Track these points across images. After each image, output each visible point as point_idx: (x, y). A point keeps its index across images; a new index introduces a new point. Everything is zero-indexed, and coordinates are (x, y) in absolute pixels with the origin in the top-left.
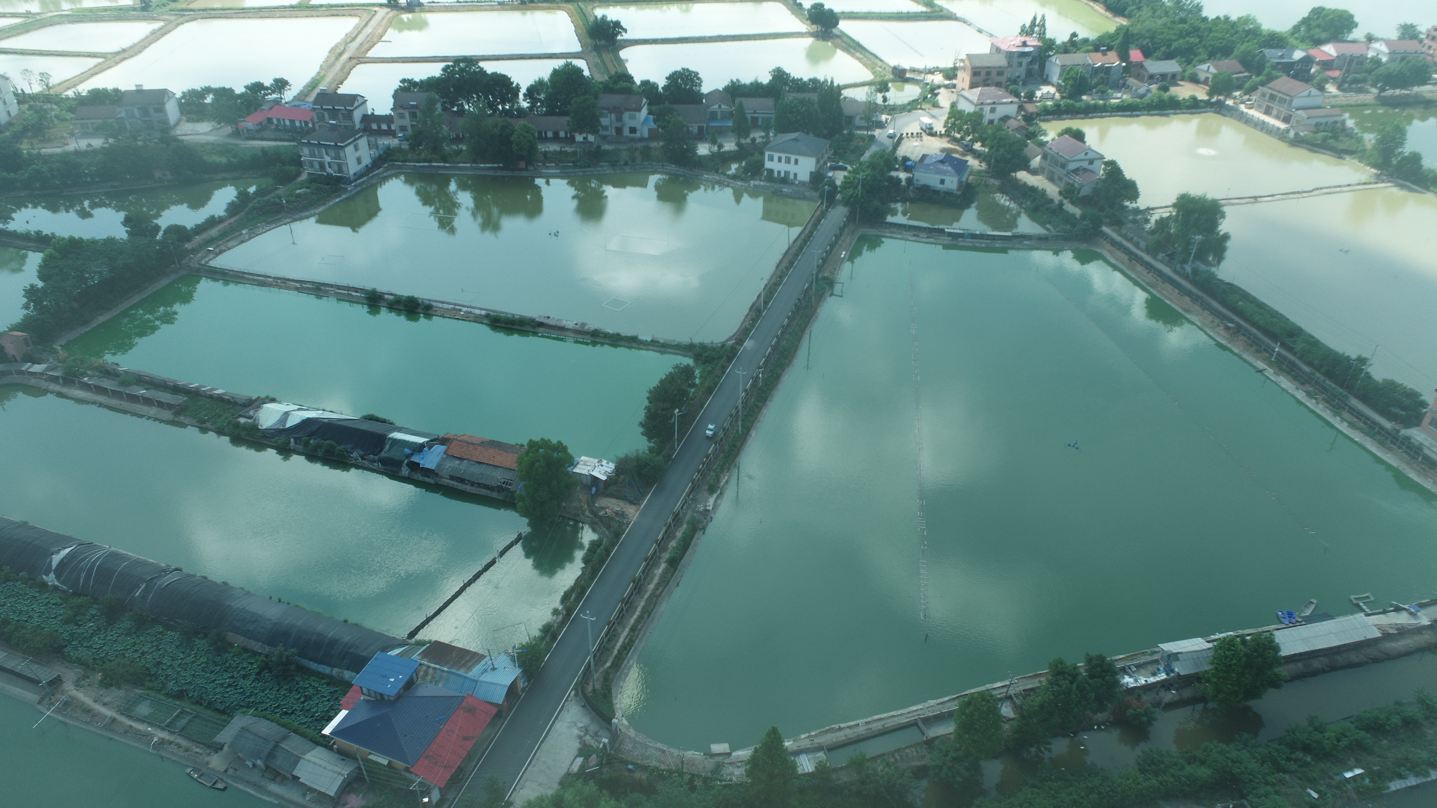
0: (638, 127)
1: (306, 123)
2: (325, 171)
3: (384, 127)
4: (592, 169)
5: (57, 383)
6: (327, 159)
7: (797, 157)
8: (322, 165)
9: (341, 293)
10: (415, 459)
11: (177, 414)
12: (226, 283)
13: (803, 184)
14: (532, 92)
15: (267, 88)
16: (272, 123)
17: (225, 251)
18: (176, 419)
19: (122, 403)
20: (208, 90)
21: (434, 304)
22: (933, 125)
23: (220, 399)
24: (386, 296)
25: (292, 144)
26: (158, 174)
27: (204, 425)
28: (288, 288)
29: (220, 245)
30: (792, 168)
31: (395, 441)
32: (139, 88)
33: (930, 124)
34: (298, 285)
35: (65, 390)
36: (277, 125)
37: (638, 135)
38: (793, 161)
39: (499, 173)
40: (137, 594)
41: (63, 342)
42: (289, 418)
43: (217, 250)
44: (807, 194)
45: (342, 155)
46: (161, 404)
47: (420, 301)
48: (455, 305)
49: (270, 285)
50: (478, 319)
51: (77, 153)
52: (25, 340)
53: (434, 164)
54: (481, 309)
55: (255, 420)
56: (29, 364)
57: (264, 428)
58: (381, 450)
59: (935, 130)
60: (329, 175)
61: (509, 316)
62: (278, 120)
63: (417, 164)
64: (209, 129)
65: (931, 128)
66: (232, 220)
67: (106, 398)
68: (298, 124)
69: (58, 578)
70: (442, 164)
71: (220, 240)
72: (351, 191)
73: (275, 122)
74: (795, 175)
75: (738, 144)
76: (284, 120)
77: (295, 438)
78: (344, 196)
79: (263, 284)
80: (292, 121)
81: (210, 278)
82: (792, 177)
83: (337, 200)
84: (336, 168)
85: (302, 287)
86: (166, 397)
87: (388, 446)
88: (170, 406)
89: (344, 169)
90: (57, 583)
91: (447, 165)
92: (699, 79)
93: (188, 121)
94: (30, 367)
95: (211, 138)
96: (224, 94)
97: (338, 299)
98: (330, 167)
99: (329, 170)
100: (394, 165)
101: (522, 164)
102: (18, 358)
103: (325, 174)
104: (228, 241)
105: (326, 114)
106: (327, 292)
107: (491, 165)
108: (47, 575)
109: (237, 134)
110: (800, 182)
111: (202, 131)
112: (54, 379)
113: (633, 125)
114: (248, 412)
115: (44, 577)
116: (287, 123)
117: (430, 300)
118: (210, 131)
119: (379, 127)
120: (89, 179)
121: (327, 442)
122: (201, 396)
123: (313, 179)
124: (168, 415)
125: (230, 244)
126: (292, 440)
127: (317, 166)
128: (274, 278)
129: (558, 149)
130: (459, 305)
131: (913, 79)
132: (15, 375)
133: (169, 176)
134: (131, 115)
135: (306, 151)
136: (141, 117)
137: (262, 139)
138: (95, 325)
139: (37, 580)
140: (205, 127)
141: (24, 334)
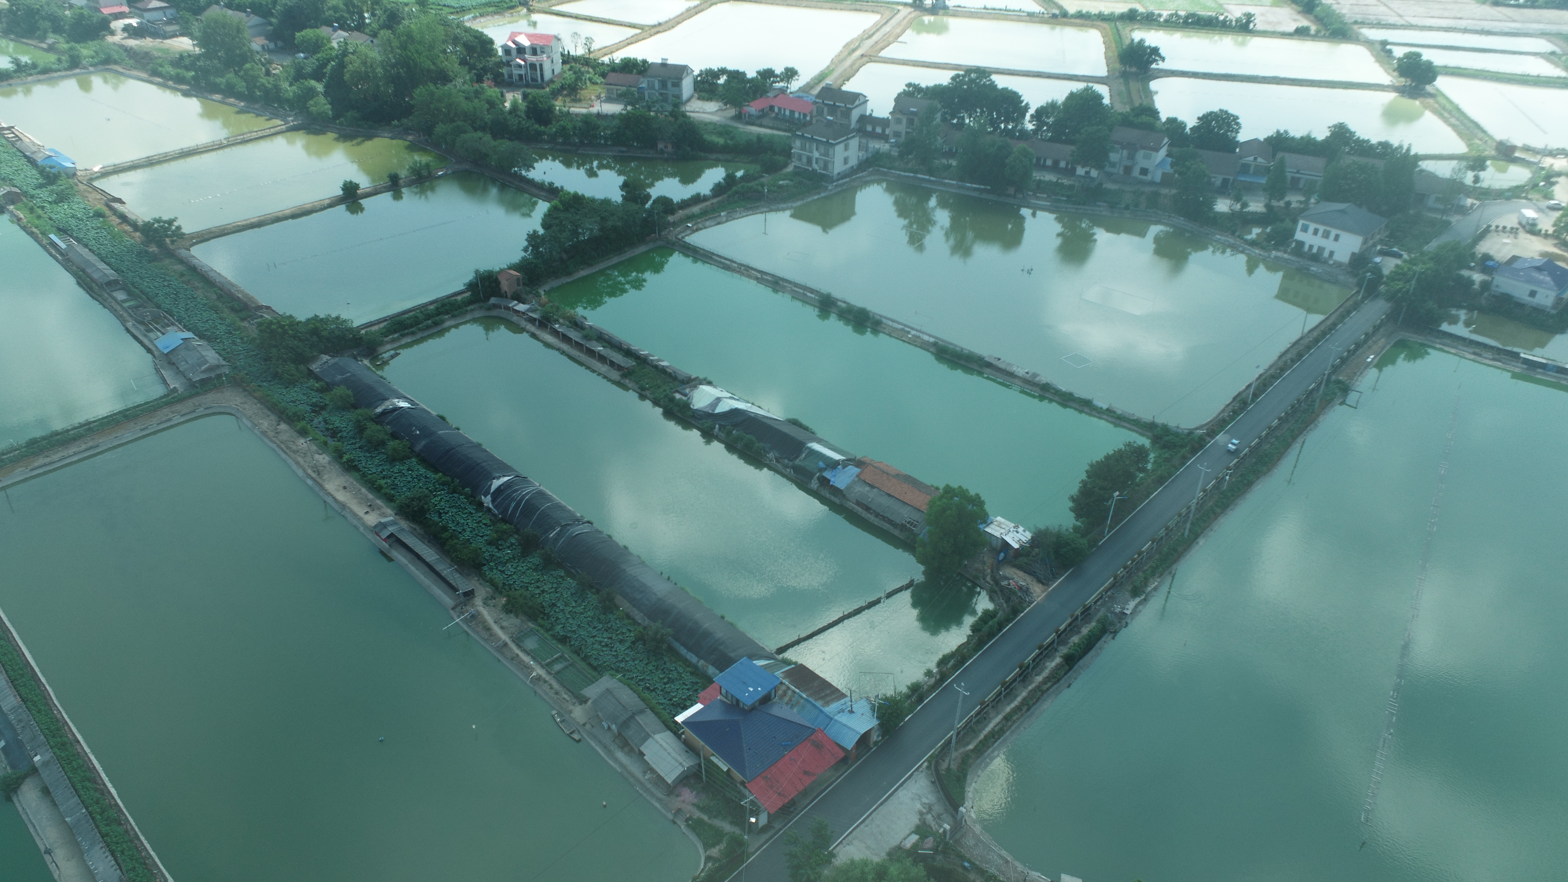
0: (1151, 169)
1: (805, 115)
2: (811, 166)
3: (879, 130)
4: (1087, 207)
5: (534, 324)
6: (816, 154)
7: (1339, 232)
8: (809, 160)
9: (796, 291)
10: (827, 474)
11: (624, 376)
12: (696, 260)
13: (1339, 265)
14: (1040, 114)
15: (777, 76)
16: (774, 111)
17: (701, 229)
18: (622, 381)
19: (581, 355)
20: (723, 71)
21: (884, 320)
22: (1538, 222)
23: (663, 371)
24: (839, 303)
25: (786, 134)
26: (660, 146)
27: (644, 393)
28: (749, 276)
29: (698, 223)
30: (1329, 245)
31: (813, 452)
32: (664, 62)
33: (1534, 219)
34: (759, 275)
35: (538, 332)
36: (777, 114)
37: (1149, 177)
38: (1332, 236)
39: (984, 196)
40: (551, 535)
41: (547, 287)
42: (720, 404)
43: (695, 228)
44: (1341, 278)
45: (831, 152)
46: (612, 364)
47: (871, 315)
48: (905, 326)
49: (733, 270)
50: (925, 346)
51: (599, 115)
52: (518, 279)
53: (919, 176)
54: (930, 336)
55: (689, 398)
56: (516, 302)
57: (695, 408)
58: (797, 457)
59: (1539, 227)
60: (814, 171)
61: (958, 349)
62: (780, 109)
63: (902, 173)
64: (716, 109)
65: (1534, 225)
66: (715, 200)
67: (568, 347)
68: (797, 115)
69: (493, 501)
70: (927, 177)
71: (699, 218)
72: (831, 190)
73: (776, 110)
74: (1332, 253)
75: (1267, 206)
76: (785, 109)
77: (720, 425)
78: (823, 195)
79: (727, 268)
80: (792, 112)
81: (682, 253)
82: (1326, 254)
83: (816, 197)
84: (822, 165)
85: (762, 278)
86: (618, 358)
87: (804, 455)
88: (619, 368)
89: (830, 167)
90: (491, 506)
91: (932, 178)
92: (1238, 124)
93: (699, 99)
94: (516, 305)
95: (715, 118)
96: (736, 76)
97: (793, 297)
98: (817, 163)
99: (815, 166)
100: (879, 170)
101: (1011, 191)
102: (509, 295)
103: (810, 169)
104: (706, 220)
105: (826, 109)
106: (784, 287)
107: (978, 186)
108: (485, 496)
109: (738, 117)
110: (1335, 263)
111: (708, 110)
112: (532, 321)
113: (1145, 166)
114: (685, 389)
115: (483, 497)
116: (787, 113)
117: (881, 316)
118: (717, 111)
119: (874, 129)
120: (602, 142)
121: (748, 436)
122: (648, 364)
123: (798, 173)
124: (615, 375)
125: (707, 223)
126: (717, 426)
127: (804, 160)
128: (739, 264)
129: (1054, 180)
130: (909, 327)
131: (1523, 159)
132: (503, 310)
133: (670, 149)
134: (651, 87)
135: (798, 143)
136: (659, 89)
137: (761, 126)
138: (576, 278)
139: (477, 499)
140: (712, 106)
141: (519, 275)
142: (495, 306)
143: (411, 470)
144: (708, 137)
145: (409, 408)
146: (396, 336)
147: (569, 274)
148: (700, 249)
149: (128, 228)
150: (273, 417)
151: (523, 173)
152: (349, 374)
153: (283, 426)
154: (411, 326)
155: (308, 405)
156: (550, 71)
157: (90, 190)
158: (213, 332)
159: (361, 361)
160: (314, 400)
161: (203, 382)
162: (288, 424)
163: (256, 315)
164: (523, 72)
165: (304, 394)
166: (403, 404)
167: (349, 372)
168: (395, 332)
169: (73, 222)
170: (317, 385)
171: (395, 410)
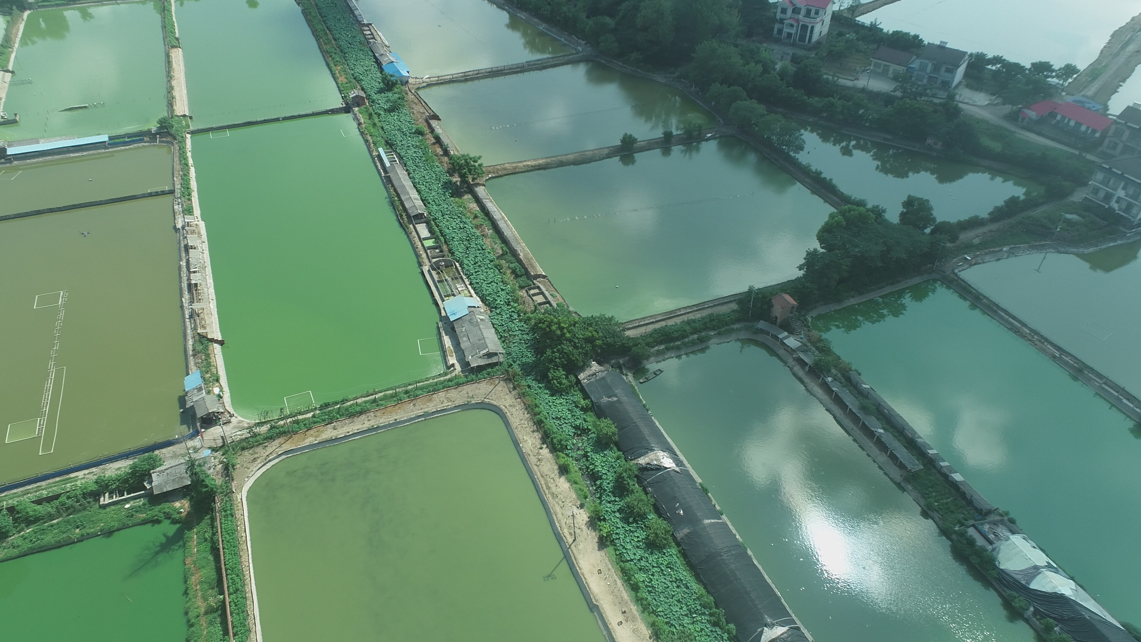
1: (1094, 131)
2: (1108, 204)
5: (803, 368)
6: (1121, 193)
8: (1108, 197)
11: (907, 480)
12: (973, 306)
15: (1053, 71)
16: (1055, 117)
17: (979, 264)
18: (903, 484)
19: (855, 428)
20: (997, 60)
23: (955, 485)
26: (929, 141)
28: (1043, 351)
29: (978, 256)
32: (942, 44)
34: (1057, 354)
35: (807, 380)
36: (1058, 122)
41: (814, 313)
42: (1039, 577)
43: (973, 262)
46: (893, 457)
49: (1023, 336)
51: (863, 90)
55: (993, 548)
56: (786, 334)
57: (1002, 567)
60: (1111, 210)
62: (1064, 118)
64: (987, 102)
66: (994, 226)
67: (842, 413)
68: (1083, 128)
71: (977, 249)
72: (1129, 238)
73: (1059, 117)
76: (1069, 120)
77: (1036, 609)
78: (1119, 242)
79: (1017, 331)
80: (1079, 124)
81: (958, 293)
83: (1111, 244)
84: (1124, 207)
85: (1060, 358)
86: (902, 453)
88: (902, 466)
89: (1134, 211)
93: (969, 87)
94: (786, 338)
95: (985, 115)
96: (1011, 68)
98: (1117, 202)
99: (1116, 206)
102: (779, 321)
104: (986, 254)
106: (1089, 379)
109: (1013, 117)
111: (979, 103)
112: (801, 363)
114: (982, 524)
116: (1072, 123)
118: (987, 105)
123: (1087, 208)
124: (896, 474)
125: (987, 258)
126: (1032, 609)
127: (1102, 195)
128: (1031, 330)
132: (770, 337)
133: (939, 146)
134: (923, 68)
135: (1100, 176)
136: (930, 72)
137: (1039, 134)
138: (844, 306)
140: (981, 99)
141: (795, 303)
142: (762, 331)
143: (671, 568)
144: (986, 142)
145: (675, 470)
146: (662, 347)
147: (839, 301)
148: (985, 297)
149: (439, 151)
150: (538, 435)
151: (792, 154)
152: (615, 399)
153: (545, 452)
154: (677, 339)
155: (571, 426)
156: (819, 33)
157: (416, 101)
158: (494, 299)
159: (626, 375)
160: (578, 422)
161: (480, 369)
162: (551, 452)
163: (534, 284)
164: (793, 31)
165: (569, 410)
166: (668, 462)
167: (616, 396)
168: (661, 343)
169: (399, 134)
170: (583, 402)
171: (659, 468)
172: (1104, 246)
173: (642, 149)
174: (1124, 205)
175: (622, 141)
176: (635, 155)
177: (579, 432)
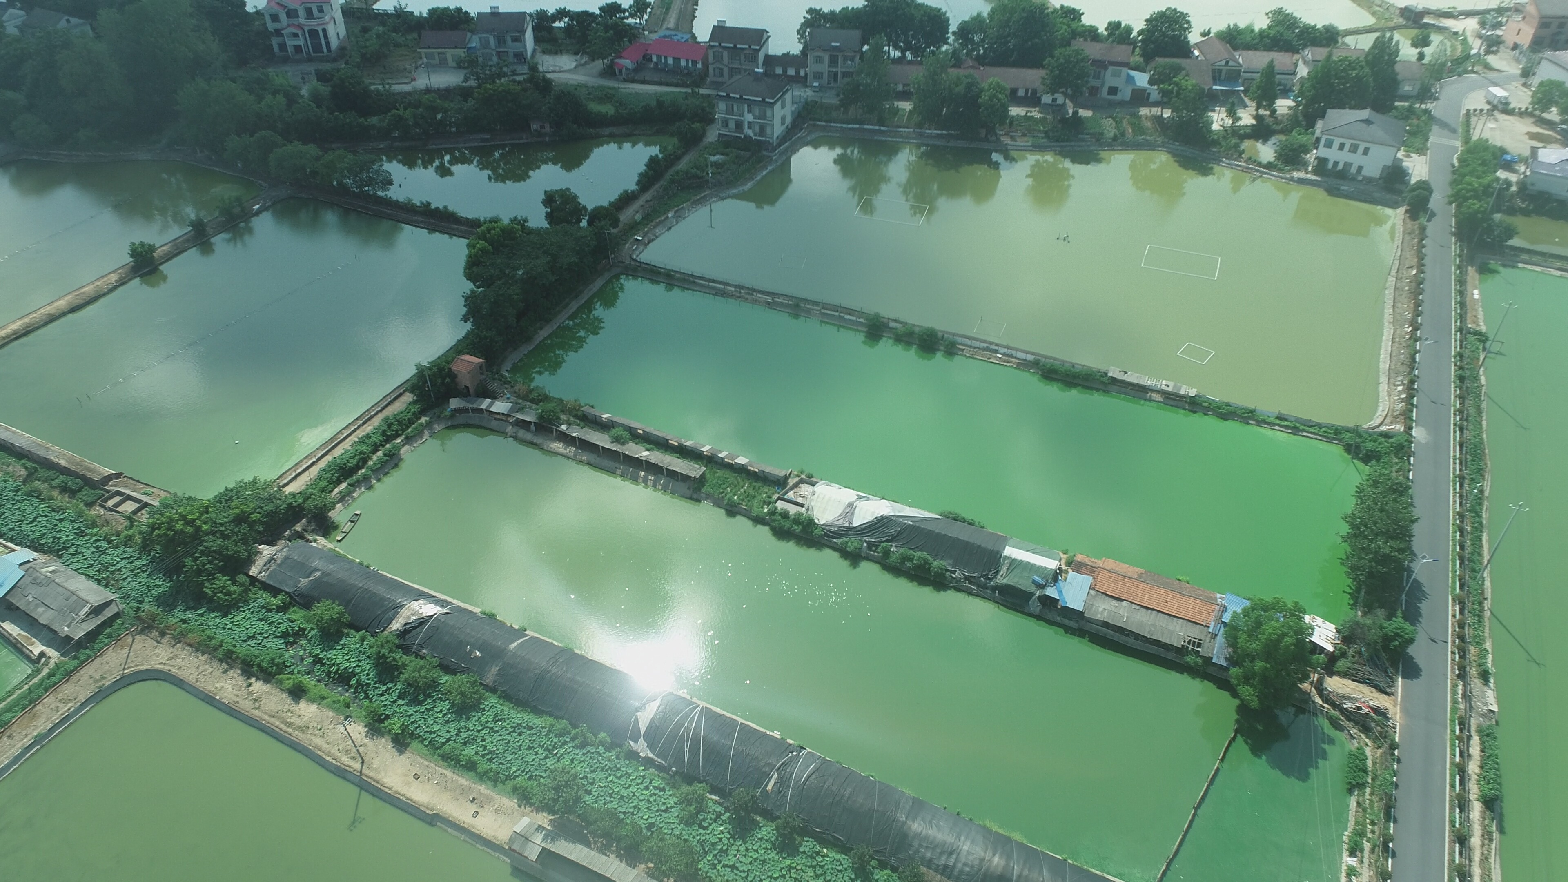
1: (695, 63)
2: (743, 133)
4: (1072, 144)
5: (528, 429)
6: (749, 117)
8: (739, 125)
9: (827, 314)
10: (1051, 592)
11: (695, 489)
12: (670, 286)
13: (1369, 180)
15: (624, 11)
16: (650, 60)
17: (653, 240)
19: (617, 465)
20: (562, 13)
21: (959, 340)
22: (1510, 100)
23: (745, 471)
24: (892, 324)
25: (684, 90)
26: (534, 126)
27: (731, 507)
28: (755, 302)
29: (647, 233)
30: (1356, 159)
31: (1014, 564)
32: (493, 10)
33: (1506, 98)
34: (769, 299)
35: (538, 440)
36: (656, 63)
37: (1119, 97)
38: (1361, 150)
39: (952, 143)
40: (770, 787)
41: (508, 365)
42: (856, 512)
43: (646, 240)
44: (1377, 195)
45: (769, 113)
46: (671, 474)
47: (940, 335)
48: (991, 343)
49: (731, 296)
50: (1024, 365)
51: (428, 91)
52: (481, 367)
53: (866, 127)
54: (1027, 353)
55: (808, 510)
56: (488, 401)
57: (822, 522)
58: (997, 573)
59: (1512, 106)
60: (747, 139)
61: (1067, 365)
62: (659, 57)
63: (845, 126)
64: (574, 64)
65: (1507, 104)
66: (648, 196)
68: (683, 63)
69: (651, 747)
70: (877, 128)
71: (646, 225)
72: (776, 160)
73: (654, 59)
74: (1360, 168)
76: (666, 58)
77: (868, 543)
78: (770, 168)
79: (722, 294)
80: (676, 60)
82: (1353, 170)
83: (764, 173)
85: (774, 302)
86: (678, 464)
87: (1005, 568)
88: (684, 478)
89: (769, 131)
90: (651, 755)
91: (882, 128)
92: (1188, 22)
93: (544, 52)
94: (491, 405)
95: (578, 78)
96: (583, 18)
97: (822, 322)
98: (749, 128)
99: (750, 133)
100: (815, 125)
101: (983, 132)
102: (474, 391)
103: (742, 136)
104: (655, 227)
105: (725, 54)
107: (939, 132)
108: (636, 742)
109: (609, 72)
110: (1365, 178)
111: (566, 68)
112: (524, 424)
113: (1113, 84)
114: (786, 493)
115: (632, 743)
116: (670, 61)
117: (954, 335)
118: (575, 67)
119: (785, 71)
120: (454, 129)
121: (919, 553)
122: (720, 464)
123: (726, 144)
124: (680, 489)
125: (658, 231)
126: (865, 544)
127: (732, 125)
128: (735, 286)
129: (1023, 113)
130: (996, 345)
131: (1433, 25)
132: (471, 414)
133: (547, 129)
134: (485, 45)
135: (722, 106)
136: (496, 47)
137: (644, 82)
138: (537, 342)
139: (625, 748)
140: (566, 62)
141: (481, 360)
142: (458, 411)
143: (500, 720)
144: (595, 107)
145: (442, 614)
146: (344, 485)
147: (528, 339)
148: (675, 272)
150: (235, 673)
151: (380, 193)
152: (318, 574)
153: (258, 686)
154: (358, 467)
155: (276, 637)
156: (336, 35)
158: (54, 538)
159: (315, 541)
160: (283, 628)
161: (92, 636)
162: (266, 681)
163: (108, 491)
164: (300, 42)
165: (261, 620)
166: (429, 609)
167: (316, 570)
168: (339, 482)
170: (275, 601)
171: (422, 622)
172: (759, 178)
173: (169, 257)
174: (757, 129)
175: (132, 256)
176: (161, 268)
177: (291, 640)
